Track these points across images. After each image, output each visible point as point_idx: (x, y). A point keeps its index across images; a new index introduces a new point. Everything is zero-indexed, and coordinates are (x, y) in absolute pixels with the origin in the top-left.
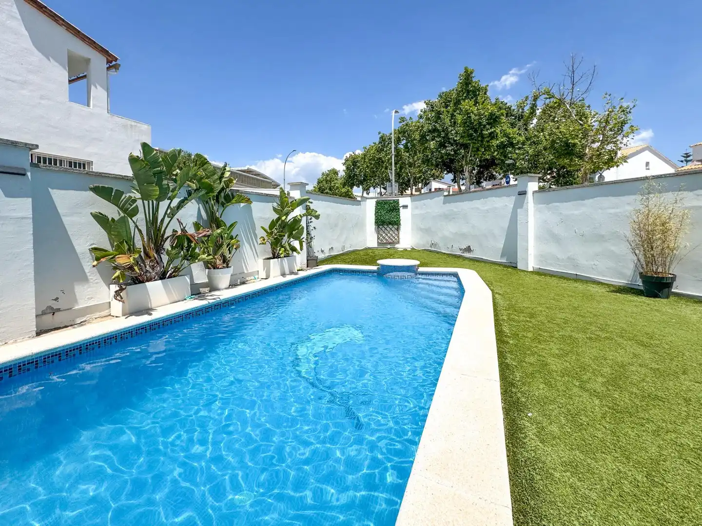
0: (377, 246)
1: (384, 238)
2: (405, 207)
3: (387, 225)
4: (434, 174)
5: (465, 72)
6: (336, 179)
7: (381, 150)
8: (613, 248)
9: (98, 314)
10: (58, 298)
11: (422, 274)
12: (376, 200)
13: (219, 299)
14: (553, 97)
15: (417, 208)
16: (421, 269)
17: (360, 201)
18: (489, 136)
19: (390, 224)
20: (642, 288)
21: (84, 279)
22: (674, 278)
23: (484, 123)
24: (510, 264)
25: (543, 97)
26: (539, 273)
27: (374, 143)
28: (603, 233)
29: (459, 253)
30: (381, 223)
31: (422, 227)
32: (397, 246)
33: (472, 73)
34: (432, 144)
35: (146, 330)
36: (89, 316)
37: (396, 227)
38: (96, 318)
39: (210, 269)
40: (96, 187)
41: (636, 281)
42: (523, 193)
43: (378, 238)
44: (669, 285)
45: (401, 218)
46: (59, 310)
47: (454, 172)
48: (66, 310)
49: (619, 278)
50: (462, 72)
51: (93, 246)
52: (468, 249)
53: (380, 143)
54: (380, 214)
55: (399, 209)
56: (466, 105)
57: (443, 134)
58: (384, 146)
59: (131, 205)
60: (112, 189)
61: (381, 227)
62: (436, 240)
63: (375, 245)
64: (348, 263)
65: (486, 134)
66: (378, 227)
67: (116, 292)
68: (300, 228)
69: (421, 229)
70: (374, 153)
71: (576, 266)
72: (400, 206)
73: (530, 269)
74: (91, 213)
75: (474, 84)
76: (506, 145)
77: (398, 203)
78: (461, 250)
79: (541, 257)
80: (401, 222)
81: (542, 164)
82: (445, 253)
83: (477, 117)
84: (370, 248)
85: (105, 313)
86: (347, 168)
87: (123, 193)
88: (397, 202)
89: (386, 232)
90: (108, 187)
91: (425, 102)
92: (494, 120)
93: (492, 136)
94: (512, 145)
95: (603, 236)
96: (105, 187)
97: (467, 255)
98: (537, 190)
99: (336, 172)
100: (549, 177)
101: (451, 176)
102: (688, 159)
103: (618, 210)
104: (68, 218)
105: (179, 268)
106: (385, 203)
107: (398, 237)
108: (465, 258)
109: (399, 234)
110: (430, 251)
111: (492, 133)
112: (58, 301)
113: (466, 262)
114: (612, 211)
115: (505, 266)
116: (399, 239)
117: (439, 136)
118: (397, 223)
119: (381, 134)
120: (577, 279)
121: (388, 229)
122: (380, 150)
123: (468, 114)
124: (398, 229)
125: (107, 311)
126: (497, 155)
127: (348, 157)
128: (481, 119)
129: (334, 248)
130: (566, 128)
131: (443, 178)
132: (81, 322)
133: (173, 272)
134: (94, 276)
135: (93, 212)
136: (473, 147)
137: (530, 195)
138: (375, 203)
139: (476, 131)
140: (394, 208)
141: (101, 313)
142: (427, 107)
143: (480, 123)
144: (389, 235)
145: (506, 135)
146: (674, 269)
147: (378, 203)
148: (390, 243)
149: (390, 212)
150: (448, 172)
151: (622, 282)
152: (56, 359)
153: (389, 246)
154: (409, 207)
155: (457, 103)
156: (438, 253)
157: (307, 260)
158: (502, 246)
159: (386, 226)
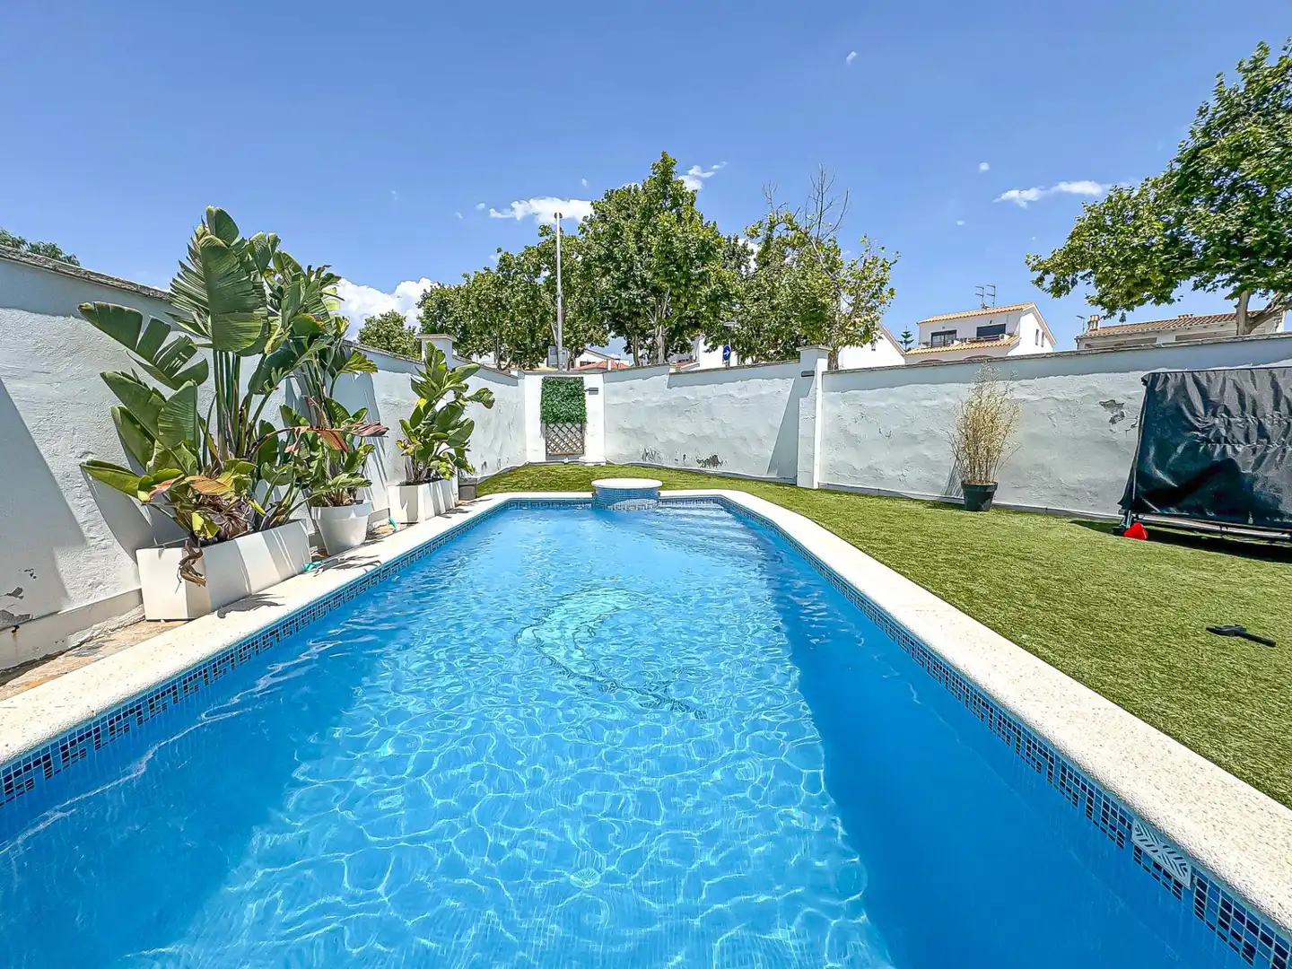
0: (545, 461)
1: (557, 445)
2: (594, 391)
3: (563, 422)
4: (592, 336)
5: (662, 161)
6: (400, 335)
7: (501, 283)
8: (928, 453)
9: (117, 619)
10: (20, 590)
11: (666, 500)
12: (542, 377)
13: (378, 564)
14: (796, 228)
15: (615, 393)
16: (664, 494)
17: (517, 378)
18: (699, 279)
19: (568, 420)
20: (963, 502)
21: (76, 538)
22: (996, 486)
23: (693, 255)
24: (783, 481)
25: (783, 226)
26: (827, 489)
27: (485, 269)
28: (914, 433)
29: (697, 467)
30: (550, 418)
31: (627, 426)
32: (581, 459)
33: (673, 164)
34: (605, 283)
35: (277, 635)
36: (98, 625)
37: (578, 426)
38: (113, 630)
39: (327, 506)
40: (100, 308)
41: (950, 494)
42: (810, 374)
43: (547, 446)
44: (990, 496)
45: (587, 411)
46: (27, 619)
47: (627, 334)
48: (43, 617)
49: (931, 491)
50: (658, 161)
51: (90, 458)
52: (714, 461)
53: (500, 269)
54: (550, 403)
55: (583, 395)
56: (665, 219)
57: (624, 267)
58: (507, 277)
59: (185, 361)
60: (139, 318)
61: (552, 426)
62: (651, 447)
63: (542, 458)
64: (528, 489)
65: (695, 275)
66: (547, 426)
67: (183, 563)
68: (465, 424)
69: (623, 430)
70: (489, 289)
71: (879, 477)
72: (585, 389)
73: (816, 487)
74: (103, 375)
75: (675, 186)
76: (719, 296)
77: (582, 383)
78: (699, 462)
79: (831, 468)
80: (588, 417)
81: (767, 331)
82: (670, 469)
83: (683, 245)
84: (530, 465)
85: (133, 614)
86: (427, 312)
87: (168, 329)
88: (581, 381)
89: (561, 434)
90: (129, 312)
91: (592, 204)
92: (706, 252)
93: (703, 278)
94: (727, 296)
95: (915, 437)
96: (123, 310)
97: (711, 469)
98: (826, 370)
99: (398, 321)
100: (772, 351)
101: (622, 341)
102: (908, 339)
103: (935, 402)
104: (21, 385)
105: (290, 506)
106: (560, 384)
107: (582, 444)
108: (710, 476)
109: (583, 438)
110: (644, 466)
111: (703, 273)
112: (21, 598)
113: (715, 480)
114: (928, 403)
115: (778, 484)
116: (583, 448)
117: (617, 269)
118: (579, 419)
119: (502, 253)
120: (880, 495)
121: (564, 429)
122: (499, 285)
123: (668, 236)
124: (582, 430)
125: (135, 611)
126: (706, 311)
127: (429, 291)
128: (688, 248)
129: (488, 465)
130: (817, 280)
131: (607, 344)
132: (82, 643)
133: (274, 515)
134: (98, 532)
135: (109, 372)
136: (671, 294)
137: (819, 376)
138: (541, 382)
139: (679, 268)
140: (576, 392)
141: (122, 617)
142: (596, 213)
143: (687, 254)
144: (566, 440)
145: (720, 280)
146: (995, 476)
147: (545, 382)
148: (567, 455)
149: (567, 399)
150: (619, 334)
151: (935, 495)
152: (133, 720)
153: (566, 461)
154: (601, 391)
155: (648, 213)
156: (659, 468)
157: (459, 486)
158: (770, 454)
159: (560, 425)
